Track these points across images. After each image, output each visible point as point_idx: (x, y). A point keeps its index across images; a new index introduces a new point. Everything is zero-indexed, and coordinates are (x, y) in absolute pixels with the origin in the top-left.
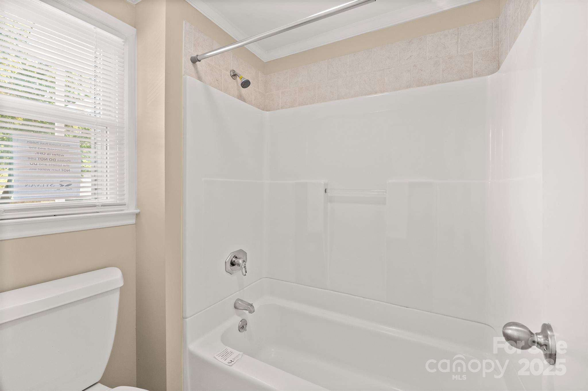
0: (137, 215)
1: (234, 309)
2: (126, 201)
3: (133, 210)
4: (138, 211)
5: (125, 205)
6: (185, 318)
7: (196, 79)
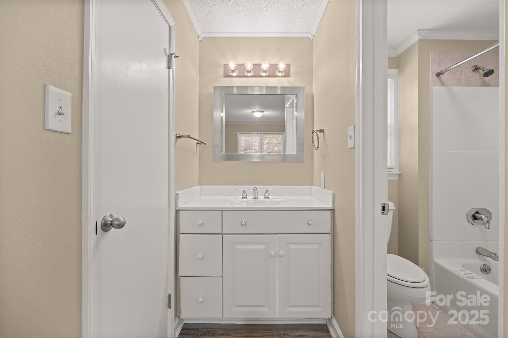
0: (400, 175)
1: (476, 254)
2: (393, 167)
3: (397, 171)
4: (400, 172)
5: (393, 169)
6: (432, 240)
7: (440, 86)
